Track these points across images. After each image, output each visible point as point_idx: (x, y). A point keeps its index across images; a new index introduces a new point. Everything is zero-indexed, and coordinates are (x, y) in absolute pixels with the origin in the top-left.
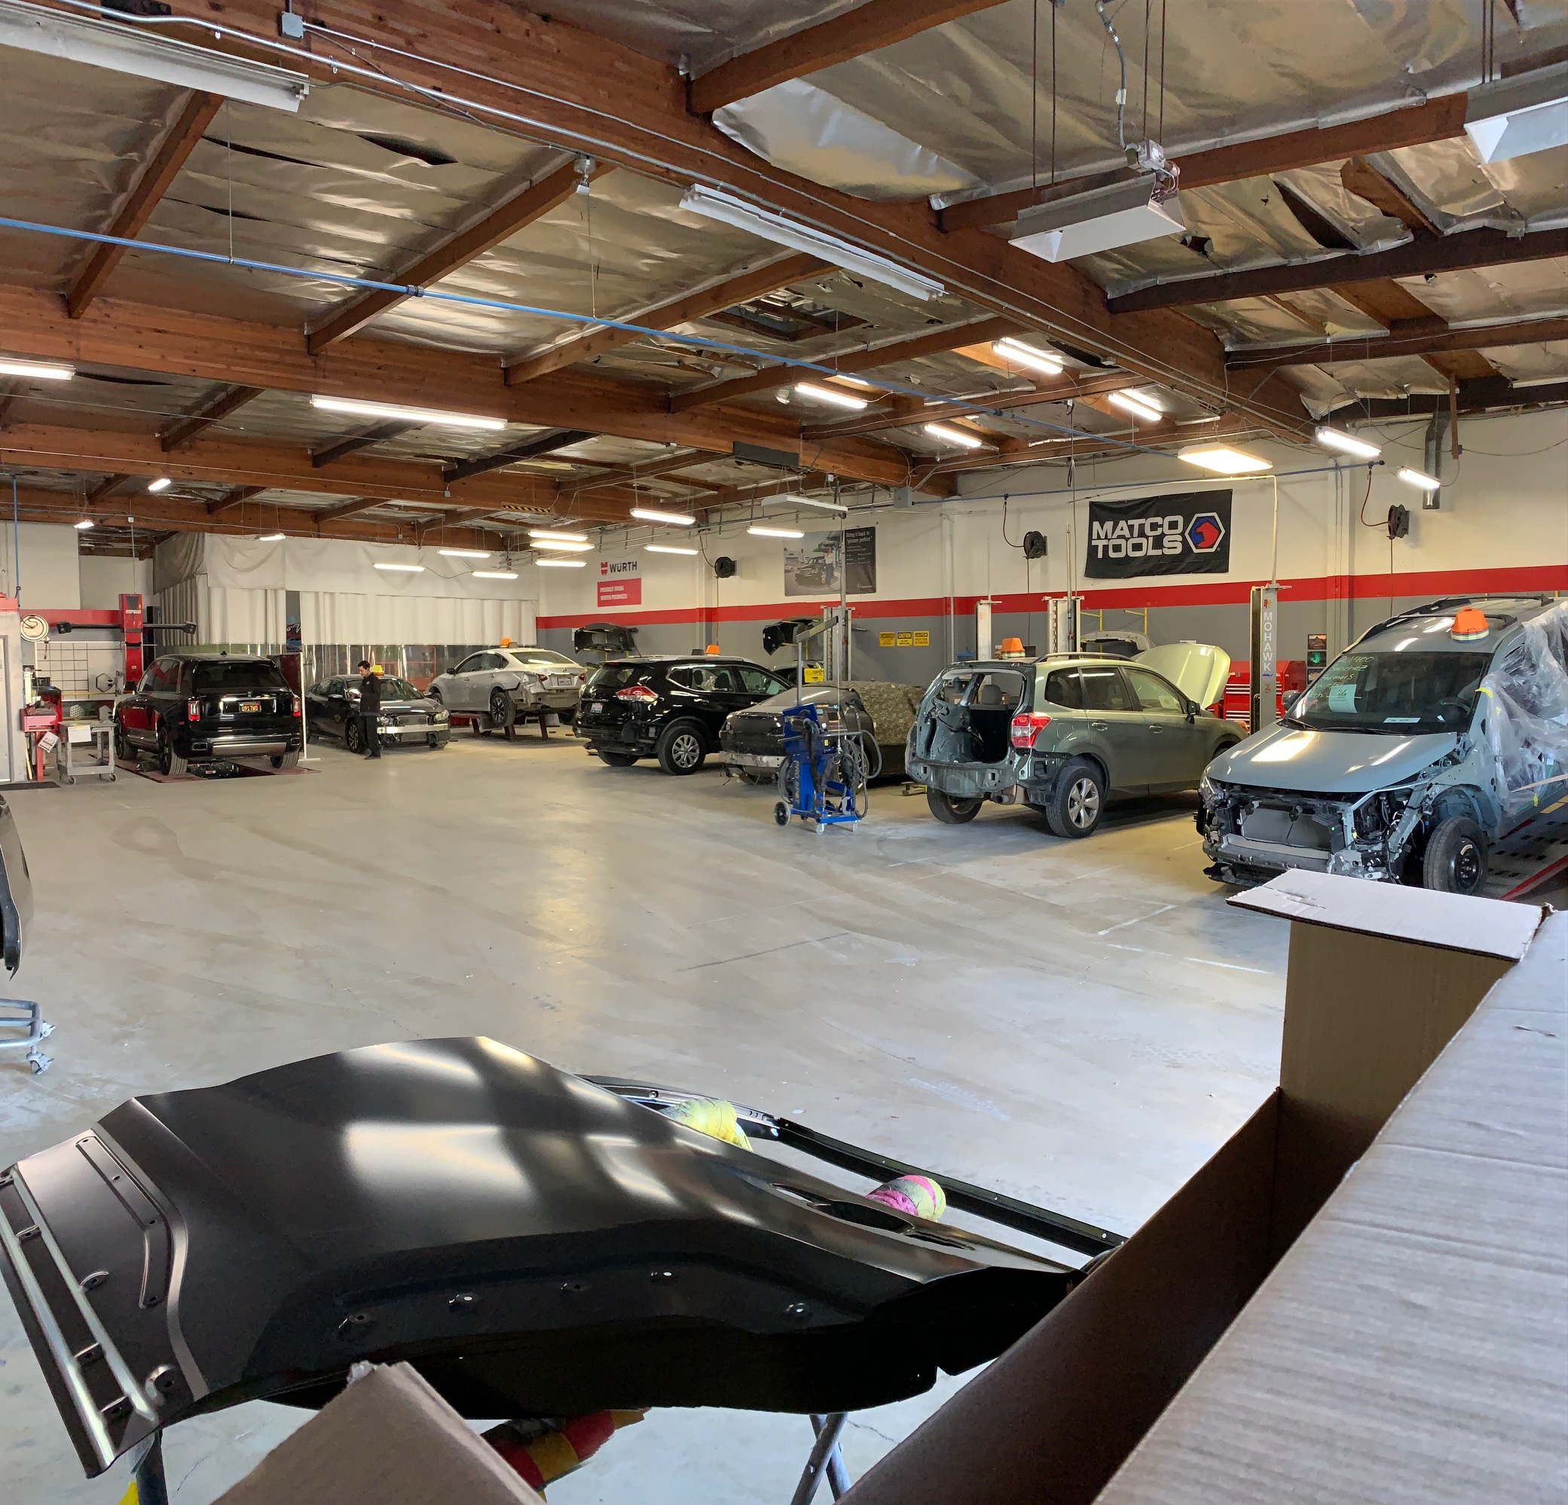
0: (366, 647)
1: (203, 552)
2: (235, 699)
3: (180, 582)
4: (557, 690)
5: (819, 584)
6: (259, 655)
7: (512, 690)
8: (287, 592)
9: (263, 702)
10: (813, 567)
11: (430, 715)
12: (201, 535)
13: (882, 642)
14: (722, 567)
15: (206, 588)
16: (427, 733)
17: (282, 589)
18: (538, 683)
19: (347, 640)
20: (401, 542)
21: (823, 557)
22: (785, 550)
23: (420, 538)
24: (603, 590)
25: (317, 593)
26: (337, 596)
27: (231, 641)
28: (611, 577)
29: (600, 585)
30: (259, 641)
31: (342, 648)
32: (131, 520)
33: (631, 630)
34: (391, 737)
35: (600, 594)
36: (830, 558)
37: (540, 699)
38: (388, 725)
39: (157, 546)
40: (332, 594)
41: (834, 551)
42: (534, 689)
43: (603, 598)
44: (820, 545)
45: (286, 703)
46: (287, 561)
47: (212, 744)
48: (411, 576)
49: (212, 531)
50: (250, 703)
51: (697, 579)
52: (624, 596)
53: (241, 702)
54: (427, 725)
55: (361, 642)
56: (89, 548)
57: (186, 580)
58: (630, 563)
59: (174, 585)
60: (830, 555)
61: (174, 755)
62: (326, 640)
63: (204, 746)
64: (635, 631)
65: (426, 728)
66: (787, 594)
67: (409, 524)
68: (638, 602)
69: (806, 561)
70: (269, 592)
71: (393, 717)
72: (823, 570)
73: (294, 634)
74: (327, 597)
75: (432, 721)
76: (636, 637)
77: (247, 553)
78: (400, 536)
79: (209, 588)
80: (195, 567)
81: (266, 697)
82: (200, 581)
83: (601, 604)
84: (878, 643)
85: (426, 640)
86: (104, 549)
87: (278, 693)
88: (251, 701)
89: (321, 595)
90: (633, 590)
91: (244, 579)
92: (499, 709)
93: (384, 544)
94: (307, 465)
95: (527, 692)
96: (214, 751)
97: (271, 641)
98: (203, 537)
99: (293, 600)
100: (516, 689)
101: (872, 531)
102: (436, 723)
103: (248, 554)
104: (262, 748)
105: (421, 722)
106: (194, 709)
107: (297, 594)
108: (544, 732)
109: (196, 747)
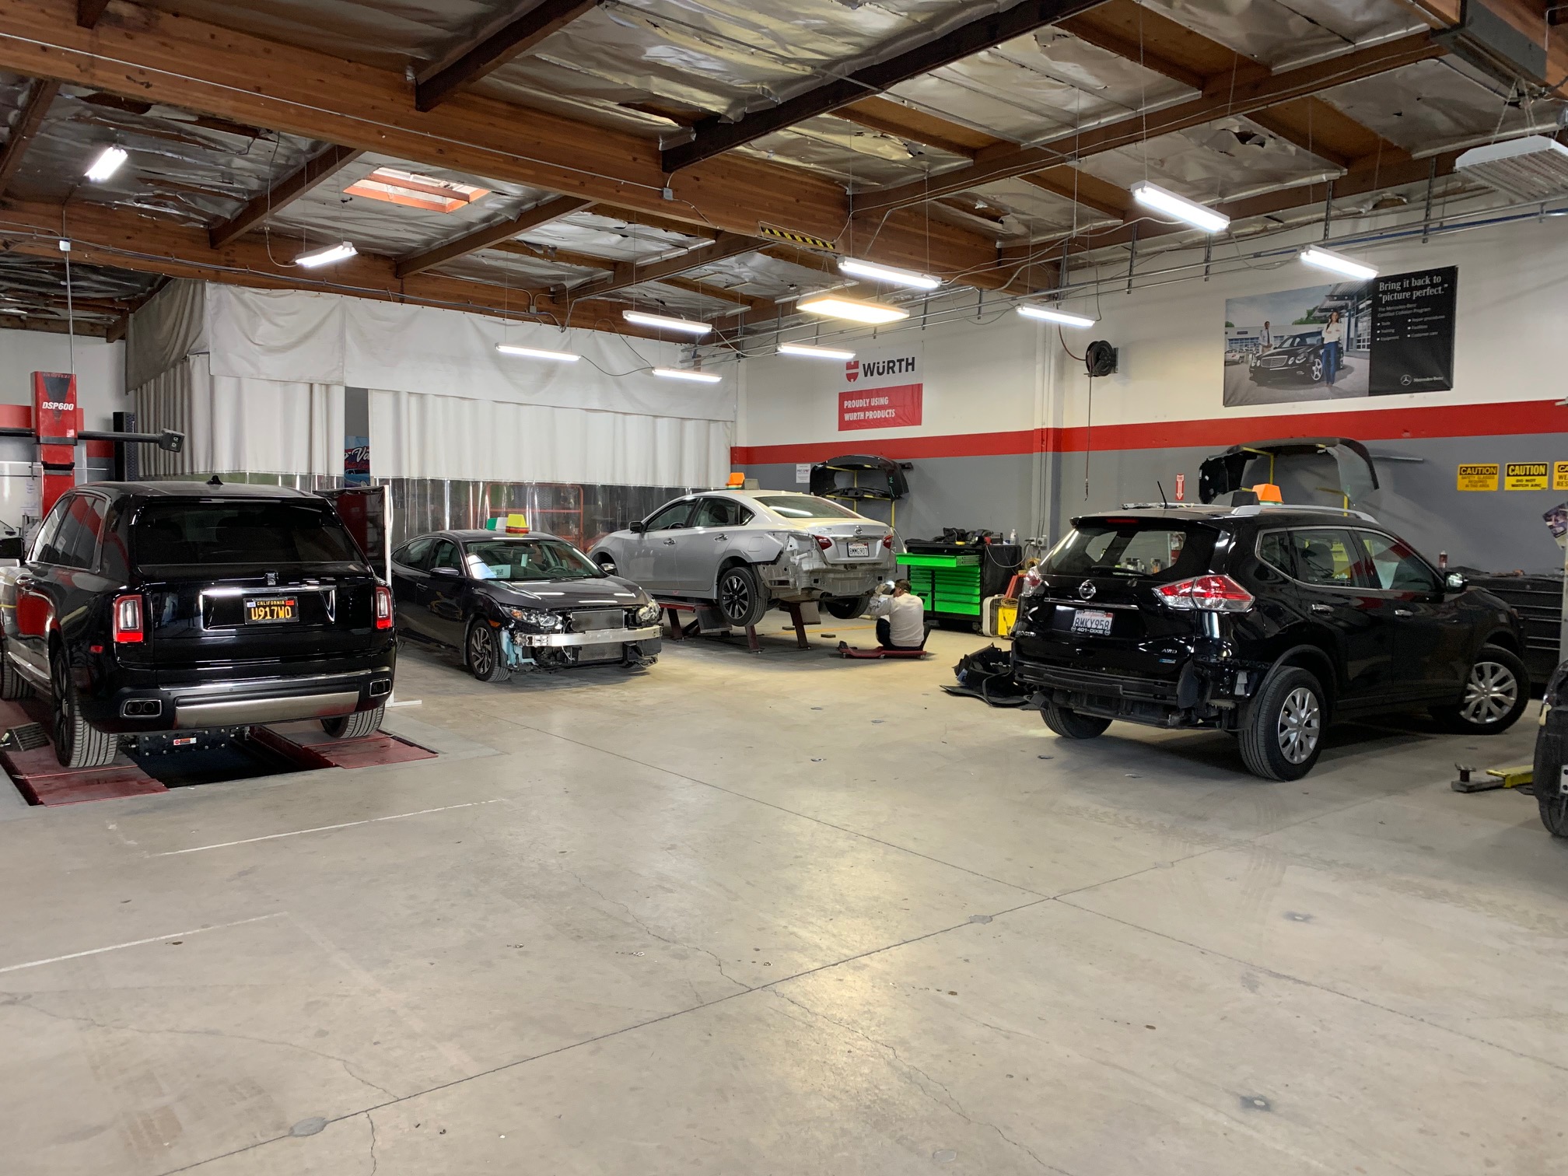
0: (476, 484)
1: (201, 316)
2: (237, 592)
3: (165, 369)
4: (845, 566)
5: (1307, 381)
6: (298, 488)
7: (766, 563)
8: (346, 388)
9: (303, 596)
10: (1291, 353)
11: (629, 611)
12: (199, 286)
13: (1462, 483)
14: (1097, 359)
15: (207, 378)
16: (624, 645)
17: (339, 384)
18: (815, 553)
19: (446, 473)
20: (535, 320)
21: (1320, 333)
22: (1228, 325)
23: (563, 315)
24: (848, 404)
25: (396, 394)
26: (430, 400)
27: (249, 468)
28: (864, 383)
29: (844, 397)
30: (299, 469)
31: (438, 484)
32: (64, 246)
33: (903, 466)
34: (556, 652)
35: (842, 411)
36: (1334, 333)
37: (816, 581)
38: (553, 631)
39: (131, 316)
40: (422, 396)
41: (1345, 320)
42: (809, 563)
43: (847, 417)
44: (1310, 313)
45: (357, 597)
46: (348, 337)
47: (176, 702)
48: (550, 370)
49: (217, 278)
50: (274, 601)
51: (1039, 383)
52: (891, 413)
53: (249, 597)
54: (625, 630)
55: (468, 476)
56: (18, 316)
57: (174, 366)
58: (900, 361)
59: (157, 376)
60: (1334, 326)
61: (80, 723)
62: (411, 472)
63: (152, 708)
64: (908, 467)
65: (625, 635)
66: (1226, 403)
67: (546, 289)
68: (916, 420)
69: (1274, 343)
70: (316, 388)
71: (562, 614)
72: (1318, 356)
73: (357, 464)
74: (414, 400)
75: (632, 621)
76: (910, 477)
77: (280, 320)
78: (533, 309)
79: (212, 378)
80: (189, 343)
81: (312, 587)
82: (197, 365)
83: (844, 426)
84: (1455, 484)
85: (569, 476)
86: (46, 321)
87: (339, 577)
88: (275, 595)
89: (404, 398)
90: (908, 404)
91: (272, 365)
92: (736, 598)
93: (508, 321)
94: (405, 105)
95: (797, 569)
96: (180, 720)
97: (319, 470)
98: (203, 290)
99: (357, 403)
100: (774, 562)
101: (1449, 275)
102: (640, 625)
103: (282, 323)
104: (302, 705)
105: (613, 624)
106: (126, 616)
107: (364, 393)
108: (801, 634)
109: (135, 708)
